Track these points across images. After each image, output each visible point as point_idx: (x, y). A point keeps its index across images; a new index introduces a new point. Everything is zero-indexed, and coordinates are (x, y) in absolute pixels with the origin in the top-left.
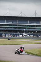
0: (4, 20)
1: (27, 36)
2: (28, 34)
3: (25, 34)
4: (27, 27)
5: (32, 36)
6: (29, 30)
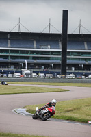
4: (32, 55)
5: (42, 75)
6: (35, 61)
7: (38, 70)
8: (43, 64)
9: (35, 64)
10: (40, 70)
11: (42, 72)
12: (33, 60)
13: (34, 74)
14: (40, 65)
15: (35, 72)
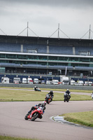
0: (19, 45)
1: (69, 82)
2: (71, 77)
3: (64, 78)
4: (70, 62)
5: (81, 82)
6: (74, 68)
7: (76, 77)
8: (82, 71)
9: (74, 71)
10: (79, 77)
11: (80, 79)
12: (72, 67)
13: (72, 81)
14: (78, 72)
15: (74, 79)
